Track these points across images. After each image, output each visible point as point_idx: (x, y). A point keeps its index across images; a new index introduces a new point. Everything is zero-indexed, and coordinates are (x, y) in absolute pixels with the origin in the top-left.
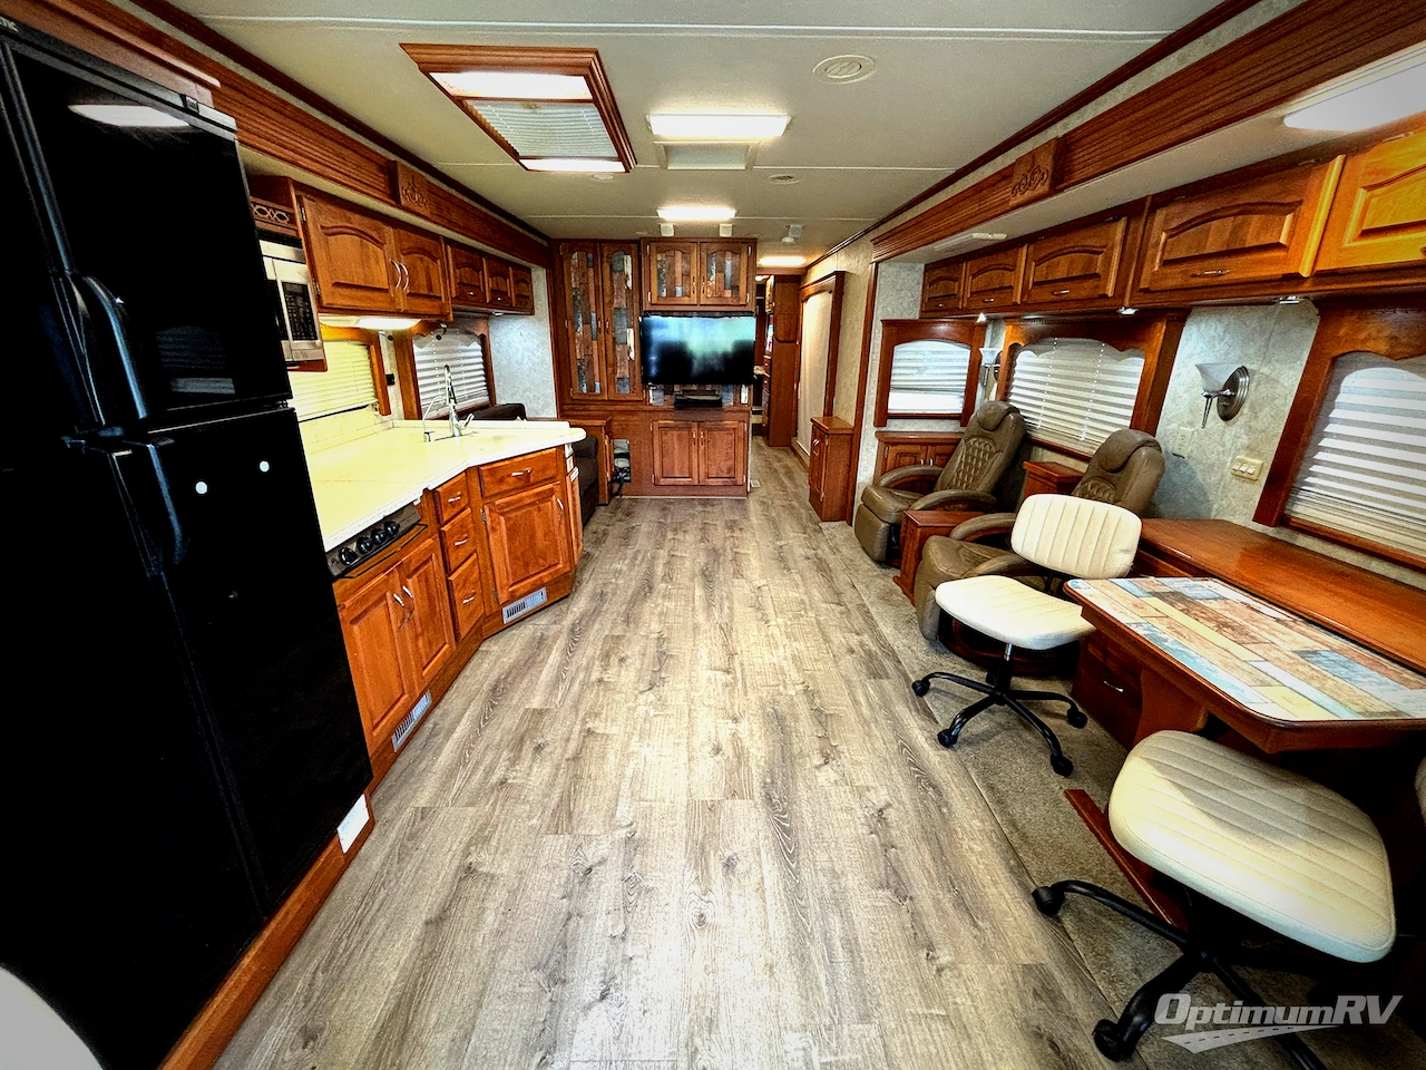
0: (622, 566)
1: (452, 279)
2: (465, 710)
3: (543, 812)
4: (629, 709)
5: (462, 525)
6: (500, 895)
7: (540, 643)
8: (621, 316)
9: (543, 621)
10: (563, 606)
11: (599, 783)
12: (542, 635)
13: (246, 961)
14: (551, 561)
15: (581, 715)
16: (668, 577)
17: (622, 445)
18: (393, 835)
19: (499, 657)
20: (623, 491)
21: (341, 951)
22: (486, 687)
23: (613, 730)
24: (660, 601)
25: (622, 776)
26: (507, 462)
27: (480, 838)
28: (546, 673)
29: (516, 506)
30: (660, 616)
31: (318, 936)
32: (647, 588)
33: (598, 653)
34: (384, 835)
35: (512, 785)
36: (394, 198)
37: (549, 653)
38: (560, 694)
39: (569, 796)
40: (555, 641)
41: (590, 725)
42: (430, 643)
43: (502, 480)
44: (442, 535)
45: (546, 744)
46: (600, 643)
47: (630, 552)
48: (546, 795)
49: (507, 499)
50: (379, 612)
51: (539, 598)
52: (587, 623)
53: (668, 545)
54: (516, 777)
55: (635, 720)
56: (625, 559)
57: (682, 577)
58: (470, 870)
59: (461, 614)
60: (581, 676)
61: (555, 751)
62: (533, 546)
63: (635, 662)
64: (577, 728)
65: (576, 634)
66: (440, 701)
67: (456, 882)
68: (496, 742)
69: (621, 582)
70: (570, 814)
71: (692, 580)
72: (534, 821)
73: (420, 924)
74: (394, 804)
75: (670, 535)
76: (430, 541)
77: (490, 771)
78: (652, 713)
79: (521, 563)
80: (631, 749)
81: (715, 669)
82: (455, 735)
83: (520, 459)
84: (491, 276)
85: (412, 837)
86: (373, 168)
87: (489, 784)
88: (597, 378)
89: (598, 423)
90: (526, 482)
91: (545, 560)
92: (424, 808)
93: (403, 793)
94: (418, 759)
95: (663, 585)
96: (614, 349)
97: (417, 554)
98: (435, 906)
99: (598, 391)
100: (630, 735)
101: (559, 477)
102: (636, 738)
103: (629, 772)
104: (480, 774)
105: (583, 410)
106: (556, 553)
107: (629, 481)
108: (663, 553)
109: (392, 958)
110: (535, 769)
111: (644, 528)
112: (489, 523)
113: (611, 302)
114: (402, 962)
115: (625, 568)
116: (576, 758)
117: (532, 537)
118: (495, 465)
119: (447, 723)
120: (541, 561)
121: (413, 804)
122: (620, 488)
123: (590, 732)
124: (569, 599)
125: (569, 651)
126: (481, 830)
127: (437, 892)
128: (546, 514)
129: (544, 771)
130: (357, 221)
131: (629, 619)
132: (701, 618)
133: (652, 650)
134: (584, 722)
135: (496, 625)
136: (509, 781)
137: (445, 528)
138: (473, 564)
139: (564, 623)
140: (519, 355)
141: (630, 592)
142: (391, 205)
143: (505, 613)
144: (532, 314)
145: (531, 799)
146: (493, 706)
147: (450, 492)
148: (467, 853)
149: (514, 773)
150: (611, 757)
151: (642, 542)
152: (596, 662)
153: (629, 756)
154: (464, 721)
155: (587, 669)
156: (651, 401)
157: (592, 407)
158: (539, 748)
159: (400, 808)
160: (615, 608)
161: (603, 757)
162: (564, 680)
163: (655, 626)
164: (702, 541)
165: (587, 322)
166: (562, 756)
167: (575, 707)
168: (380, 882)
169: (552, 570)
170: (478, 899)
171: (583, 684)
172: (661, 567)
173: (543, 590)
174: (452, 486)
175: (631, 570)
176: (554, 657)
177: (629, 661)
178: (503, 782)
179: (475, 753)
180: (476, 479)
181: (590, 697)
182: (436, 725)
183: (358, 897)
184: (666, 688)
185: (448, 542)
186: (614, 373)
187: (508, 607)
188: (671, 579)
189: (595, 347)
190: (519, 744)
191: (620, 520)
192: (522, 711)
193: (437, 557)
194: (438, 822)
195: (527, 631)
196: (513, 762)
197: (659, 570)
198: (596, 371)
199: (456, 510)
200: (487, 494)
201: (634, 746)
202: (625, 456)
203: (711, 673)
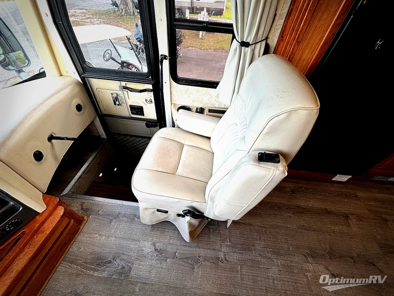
6: (345, 229)
18: (343, 190)
21: (310, 190)
27: (359, 218)
34: (342, 188)
58: (347, 217)
67: (341, 214)
77: (386, 214)
85: (347, 196)
87: (382, 215)
98: (331, 210)
104: (383, 210)
109: (314, 203)
114: (314, 206)
121: (356, 192)
127: (335, 209)
136: (388, 223)
170: (340, 222)
178: (386, 220)
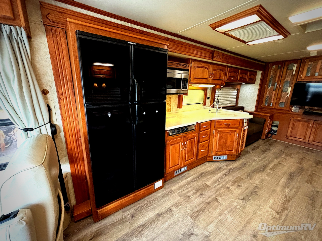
0: (258, 159)
1: (227, 76)
2: (193, 175)
3: (192, 210)
4: (232, 201)
5: (206, 133)
6: (172, 221)
7: (219, 169)
8: (287, 83)
9: (223, 164)
10: (231, 163)
11: (209, 214)
12: (221, 167)
13: (131, 196)
14: (230, 149)
15: (217, 193)
16: (273, 169)
17: (277, 123)
19: (207, 167)
20: (272, 137)
21: (145, 206)
22: (200, 173)
23: (223, 203)
24: (264, 175)
25: (217, 218)
26: (223, 120)
27: (177, 205)
28: (215, 177)
29: (223, 132)
30: (261, 180)
31: (144, 200)
32: (262, 169)
33: (233, 180)
34: (163, 191)
35: (190, 199)
36: (212, 59)
37: (220, 173)
38: (215, 185)
39: (200, 211)
40: (223, 171)
41: (217, 197)
42: (189, 156)
43: (221, 125)
44: (199, 134)
45: (204, 195)
46: (235, 177)
47: (263, 156)
48: (195, 207)
49: (221, 130)
50: (177, 145)
51: (224, 158)
52: (235, 170)
53: (280, 159)
54: (192, 197)
55: (232, 205)
56: (259, 157)
57: (279, 172)
58: (170, 210)
59: (200, 153)
60: (224, 183)
61: (205, 198)
62: (226, 143)
63: (243, 188)
64: (214, 196)
65: (230, 171)
66: (189, 170)
67: (167, 210)
68: (194, 186)
69: (254, 163)
70: (197, 216)
71: (284, 175)
72: (189, 211)
73: (157, 213)
74: (168, 186)
75: (283, 156)
76: (195, 134)
77: (188, 192)
78: (238, 207)
79: (221, 147)
80: (225, 212)
81: (273, 209)
82: (187, 179)
83: (228, 120)
84: (241, 74)
85: (167, 195)
86: (209, 53)
87: (186, 195)
88: (272, 101)
89: (268, 115)
90: (228, 126)
91: (229, 148)
92: (172, 190)
93: (172, 185)
94: (178, 180)
95: (269, 171)
96: (281, 93)
97: (191, 136)
98: (160, 212)
99: (271, 105)
100: (227, 208)
101: (240, 128)
102: (228, 210)
103: (220, 218)
104: (186, 191)
105: (264, 110)
106: (233, 148)
107: (276, 134)
108: (276, 161)
109: (149, 215)
110: (197, 199)
111: (274, 151)
112: (214, 134)
113: (284, 79)
114: (150, 217)
115: (258, 160)
116: (208, 203)
117: (226, 141)
118: (220, 121)
119: (187, 176)
120: (227, 148)
121: (171, 188)
122: (271, 136)
123: (216, 199)
124: (234, 162)
125: (225, 175)
126: (179, 203)
127: (163, 209)
128: (232, 136)
129: (199, 201)
130: (203, 65)
131: (249, 175)
132: (278, 189)
133: (251, 189)
134: (217, 196)
135: (211, 159)
136: (190, 197)
137: (201, 132)
138: (207, 143)
139: (229, 167)
140: (247, 94)
141: (255, 168)
142: (211, 60)
143: (214, 158)
144: (254, 83)
145: (192, 205)
146: (199, 178)
147: (205, 124)
148: (172, 206)
149: (193, 196)
150: (218, 210)
151: (270, 155)
152: (231, 182)
153: (222, 214)
154: (191, 177)
155: (227, 182)
156: (293, 111)
157: (268, 110)
158: (202, 194)
159: (169, 187)
160: (247, 170)
161: (215, 208)
162: (219, 182)
163: (257, 182)
164: (298, 163)
165: (273, 85)
166: (206, 200)
167: (217, 190)
168: (156, 199)
169: (230, 152)
170: (168, 217)
171: (223, 186)
172: (273, 165)
173: (227, 156)
174: (206, 123)
175: (259, 161)
176: (220, 174)
177: (241, 187)
178: (189, 197)
179: (188, 186)
180: (214, 123)
181: (222, 190)
182: (185, 175)
183: (153, 199)
184: (249, 203)
185: (200, 136)
186: (279, 100)
187: (215, 156)
188: (274, 170)
189: (274, 93)
190: (198, 190)
191: (266, 145)
192: (203, 183)
193: (196, 138)
194: (172, 195)
195: (218, 164)
196: (194, 193)
197: (271, 166)
198: (272, 99)
199: (205, 129)
200: (215, 127)
201: (226, 212)
202: (277, 126)
203: (270, 209)
